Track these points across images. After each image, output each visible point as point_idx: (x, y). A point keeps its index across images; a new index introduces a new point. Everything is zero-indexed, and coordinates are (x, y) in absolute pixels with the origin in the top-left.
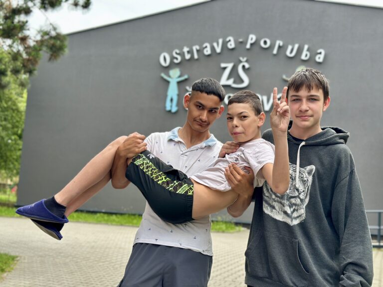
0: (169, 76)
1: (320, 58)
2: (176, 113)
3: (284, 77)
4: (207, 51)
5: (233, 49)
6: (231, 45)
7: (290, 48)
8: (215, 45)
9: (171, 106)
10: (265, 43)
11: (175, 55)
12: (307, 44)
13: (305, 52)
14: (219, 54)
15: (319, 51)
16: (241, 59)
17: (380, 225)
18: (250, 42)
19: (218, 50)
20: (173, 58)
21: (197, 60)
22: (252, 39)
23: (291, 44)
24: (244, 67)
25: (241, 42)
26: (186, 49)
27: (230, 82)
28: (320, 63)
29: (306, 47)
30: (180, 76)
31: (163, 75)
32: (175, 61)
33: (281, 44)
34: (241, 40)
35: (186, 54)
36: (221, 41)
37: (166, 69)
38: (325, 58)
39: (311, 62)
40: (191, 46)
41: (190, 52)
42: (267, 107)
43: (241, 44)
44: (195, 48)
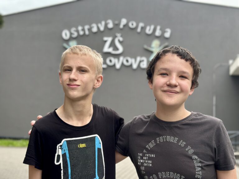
3: (146, 47)
5: (111, 29)
8: (99, 25)
10: (132, 24)
14: (103, 32)
19: (102, 28)
20: (71, 34)
21: (88, 36)
26: (80, 28)
27: (111, 50)
29: (158, 28)
31: (65, 45)
34: (117, 22)
36: (103, 23)
37: (67, 41)
38: (171, 35)
39: (162, 38)
40: (83, 26)
41: (83, 30)
42: (135, 66)
43: (117, 25)
44: (87, 27)
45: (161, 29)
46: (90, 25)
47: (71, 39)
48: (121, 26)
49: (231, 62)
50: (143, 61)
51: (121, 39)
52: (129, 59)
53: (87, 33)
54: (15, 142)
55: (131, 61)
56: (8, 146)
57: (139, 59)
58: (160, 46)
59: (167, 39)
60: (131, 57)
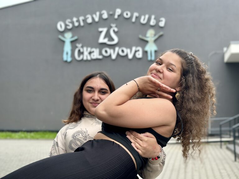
0: (64, 37)
1: (162, 24)
2: (70, 62)
3: (141, 36)
4: (90, 20)
5: (106, 19)
6: (105, 16)
7: (143, 17)
8: (94, 16)
9: (67, 58)
10: (127, 14)
11: (68, 23)
12: (153, 15)
13: (152, 20)
14: (97, 22)
15: (161, 19)
16: (112, 25)
18: (117, 14)
19: (97, 19)
20: (66, 25)
21: (83, 27)
24: (114, 31)
26: (75, 19)
27: (106, 41)
29: (153, 17)
30: (72, 37)
31: (60, 37)
33: (137, 16)
34: (111, 13)
35: (75, 22)
36: (98, 14)
37: (62, 33)
38: (166, 24)
39: (156, 27)
40: (78, 17)
41: (78, 21)
42: (130, 56)
43: (111, 15)
44: (81, 18)
45: (155, 19)
46: (85, 16)
47: (66, 30)
48: (116, 17)
49: (225, 49)
50: (138, 51)
51: (116, 30)
52: (125, 49)
53: (82, 24)
54: (13, 135)
55: (127, 51)
56: (6, 138)
57: (134, 49)
58: (155, 35)
59: (162, 28)
60: (127, 48)
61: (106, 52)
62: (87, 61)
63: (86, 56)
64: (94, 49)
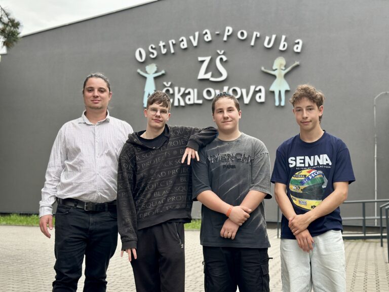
0: (146, 72)
1: (298, 48)
3: (263, 69)
4: (184, 45)
5: (210, 42)
6: (208, 38)
7: (267, 38)
8: (191, 38)
10: (242, 34)
11: (151, 50)
12: (284, 35)
13: (282, 43)
14: (196, 47)
15: (297, 41)
16: (219, 51)
17: (364, 216)
18: (226, 34)
19: (195, 44)
20: (148, 53)
22: (229, 31)
23: (268, 35)
24: (221, 59)
25: (218, 34)
27: (208, 76)
28: (298, 53)
29: (284, 37)
30: (156, 72)
31: (139, 71)
32: (151, 56)
33: (258, 36)
34: (218, 32)
35: (162, 48)
36: (197, 34)
37: (143, 64)
38: (303, 48)
39: (288, 53)
40: (167, 40)
41: (167, 46)
42: (247, 100)
46: (177, 38)
47: (148, 60)
50: (260, 91)
52: (238, 89)
53: (172, 50)
55: (241, 91)
57: (252, 88)
58: (286, 67)
60: (242, 87)
61: (209, 92)
62: (179, 107)
63: (177, 99)
64: (189, 90)
